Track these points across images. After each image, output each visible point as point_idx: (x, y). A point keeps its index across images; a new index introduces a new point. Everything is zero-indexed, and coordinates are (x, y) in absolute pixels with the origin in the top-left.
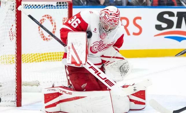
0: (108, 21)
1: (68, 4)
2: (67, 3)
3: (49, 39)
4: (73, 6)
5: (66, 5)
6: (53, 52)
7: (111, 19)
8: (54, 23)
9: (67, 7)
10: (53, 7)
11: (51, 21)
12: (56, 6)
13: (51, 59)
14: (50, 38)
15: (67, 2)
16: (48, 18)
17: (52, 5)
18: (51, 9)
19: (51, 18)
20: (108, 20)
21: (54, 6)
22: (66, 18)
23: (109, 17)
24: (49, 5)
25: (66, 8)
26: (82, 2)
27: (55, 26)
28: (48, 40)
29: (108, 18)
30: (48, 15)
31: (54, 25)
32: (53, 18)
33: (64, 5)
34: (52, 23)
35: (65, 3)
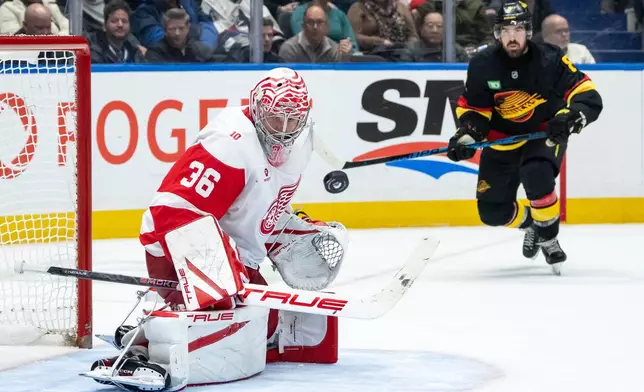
0: (277, 105)
1: (74, 57)
2: (71, 55)
3: (15, 172)
4: (92, 65)
5: (70, 62)
6: (27, 213)
7: (282, 96)
8: (30, 120)
9: (74, 67)
10: (28, 67)
11: (22, 112)
12: (37, 64)
13: (23, 235)
14: (17, 169)
15: (72, 52)
16: (12, 103)
17: (24, 63)
18: (20, 76)
19: (21, 102)
20: (276, 101)
21: (31, 65)
22: (72, 104)
23: (277, 93)
24: (16, 63)
25: (71, 71)
26: (114, 52)
27: (34, 130)
28: (13, 174)
29: (273, 97)
30: (10, 95)
31: (30, 125)
32: (28, 104)
33: (62, 63)
34: (25, 121)
35: (68, 54)
